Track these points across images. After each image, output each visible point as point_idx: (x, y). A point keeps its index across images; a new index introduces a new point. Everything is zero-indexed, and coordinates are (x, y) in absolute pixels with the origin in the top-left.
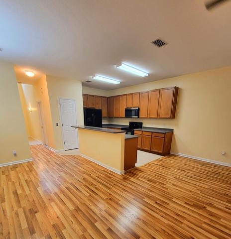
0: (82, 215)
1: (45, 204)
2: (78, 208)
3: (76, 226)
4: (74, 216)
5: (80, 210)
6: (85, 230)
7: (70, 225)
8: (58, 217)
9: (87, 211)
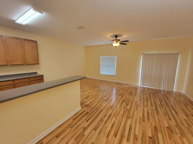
0: (129, 114)
1: (142, 138)
2: (127, 118)
3: (136, 114)
4: (133, 117)
5: (128, 116)
6: (134, 111)
7: (137, 116)
8: (140, 123)
9: (125, 114)
